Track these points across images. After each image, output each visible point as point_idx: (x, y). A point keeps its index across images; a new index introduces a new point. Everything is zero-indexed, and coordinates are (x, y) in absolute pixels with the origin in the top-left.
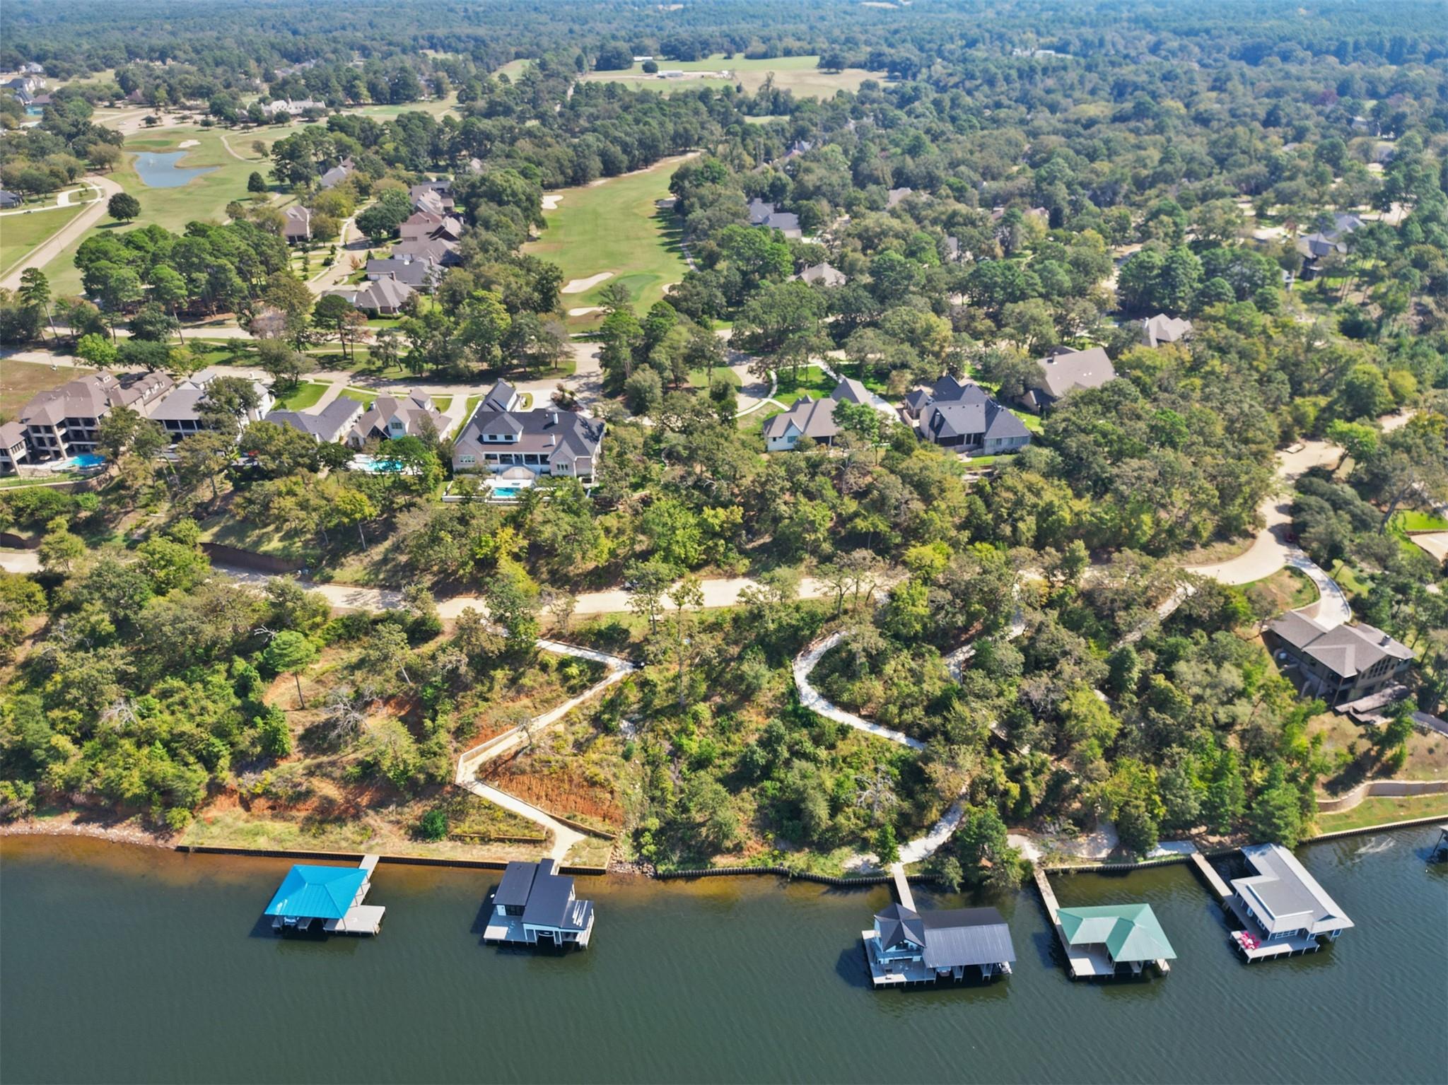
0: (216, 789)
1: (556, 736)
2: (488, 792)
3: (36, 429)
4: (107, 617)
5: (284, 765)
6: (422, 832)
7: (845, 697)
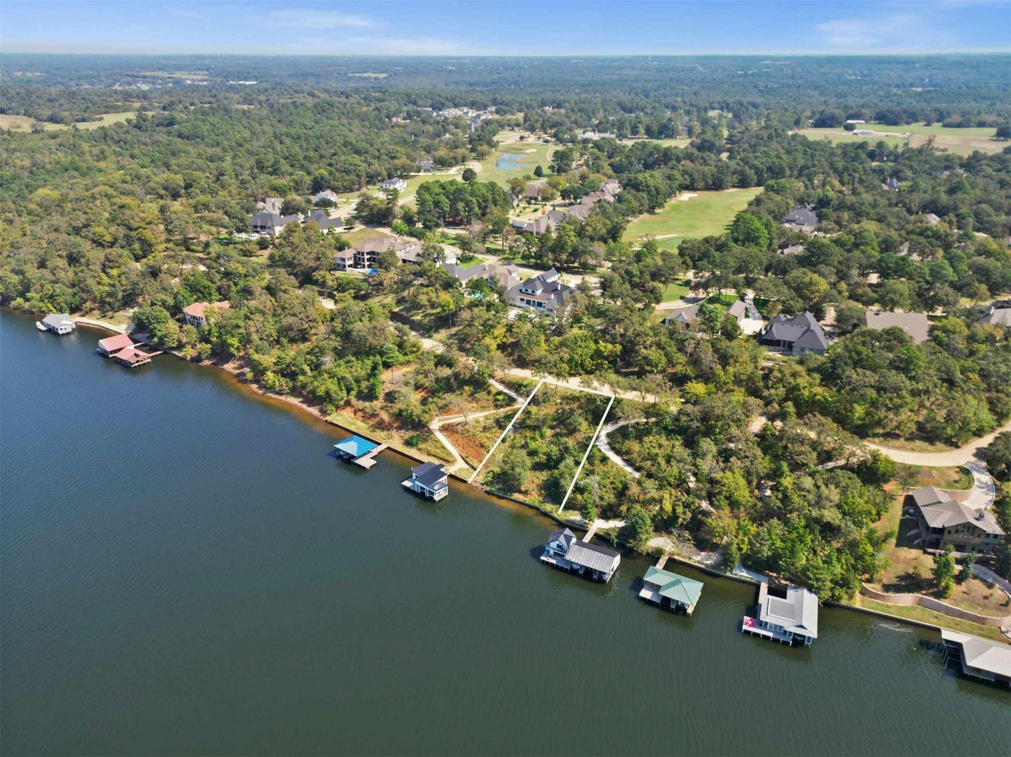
0: (348, 403)
1: (478, 422)
2: (441, 437)
3: (359, 253)
4: (341, 326)
5: (375, 402)
6: (408, 443)
7: (617, 446)
